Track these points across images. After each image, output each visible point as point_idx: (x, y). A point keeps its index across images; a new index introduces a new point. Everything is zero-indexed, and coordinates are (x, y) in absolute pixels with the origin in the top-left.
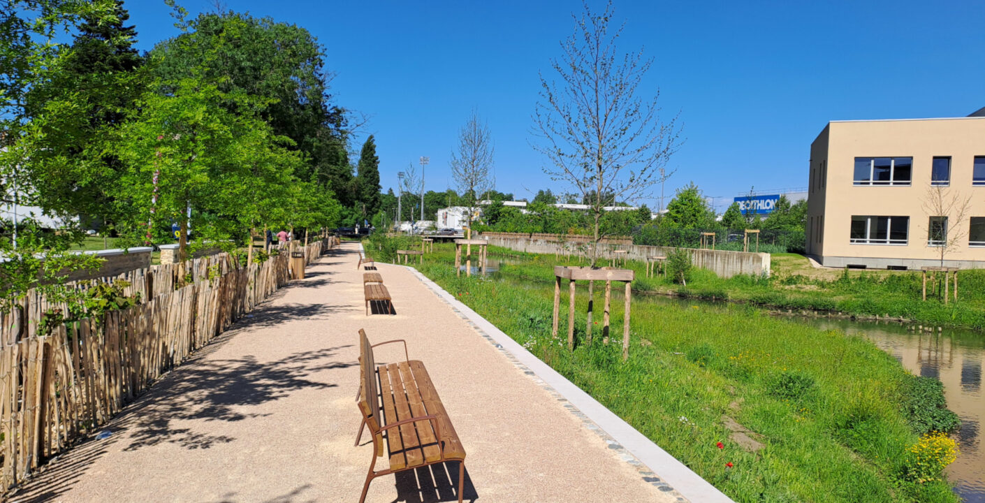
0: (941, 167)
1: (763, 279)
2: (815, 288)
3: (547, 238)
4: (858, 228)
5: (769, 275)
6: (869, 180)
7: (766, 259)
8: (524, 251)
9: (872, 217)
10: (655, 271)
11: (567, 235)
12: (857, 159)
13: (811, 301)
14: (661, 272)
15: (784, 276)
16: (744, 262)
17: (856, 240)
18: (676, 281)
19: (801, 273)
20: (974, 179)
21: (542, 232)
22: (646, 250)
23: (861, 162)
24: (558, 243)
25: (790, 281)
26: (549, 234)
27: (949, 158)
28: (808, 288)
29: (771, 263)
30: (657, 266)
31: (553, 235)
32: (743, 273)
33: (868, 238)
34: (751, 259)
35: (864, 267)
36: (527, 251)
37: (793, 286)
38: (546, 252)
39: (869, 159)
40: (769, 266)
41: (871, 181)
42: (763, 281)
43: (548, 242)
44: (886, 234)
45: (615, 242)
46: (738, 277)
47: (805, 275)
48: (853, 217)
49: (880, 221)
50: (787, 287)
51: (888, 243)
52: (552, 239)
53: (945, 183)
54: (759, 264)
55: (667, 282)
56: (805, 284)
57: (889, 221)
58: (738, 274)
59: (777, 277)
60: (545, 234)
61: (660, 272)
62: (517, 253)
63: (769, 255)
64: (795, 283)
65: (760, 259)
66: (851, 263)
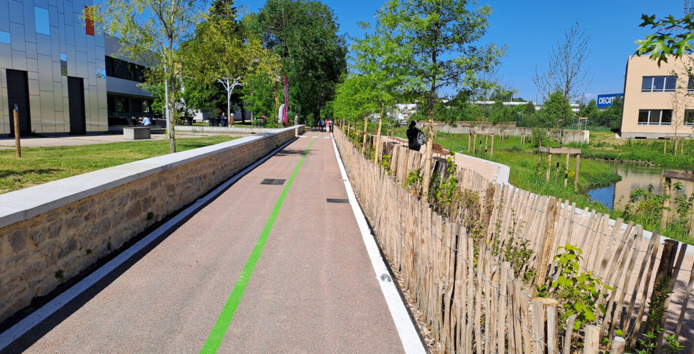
1: (585, 145)
2: (611, 149)
3: (464, 124)
4: (643, 116)
5: (588, 142)
6: (651, 89)
7: (587, 133)
8: (447, 132)
9: (651, 110)
10: (526, 141)
11: (476, 122)
12: (644, 77)
13: (604, 154)
14: (530, 142)
15: (596, 143)
16: (575, 135)
17: (642, 123)
18: (536, 146)
19: (606, 141)
21: (460, 120)
22: (523, 129)
23: (646, 79)
24: (470, 127)
25: (599, 145)
26: (464, 122)
28: (608, 149)
29: (590, 136)
30: (527, 138)
31: (467, 122)
32: (575, 142)
33: (648, 122)
34: (579, 134)
35: (645, 138)
36: (450, 132)
37: (600, 148)
38: (462, 133)
39: (651, 77)
40: (588, 138)
41: (652, 89)
42: (585, 146)
43: (464, 126)
44: (659, 119)
45: (504, 125)
46: (572, 143)
47: (608, 142)
48: (640, 110)
49: (655, 112)
50: (597, 149)
51: (660, 125)
52: (466, 124)
54: (583, 136)
55: (531, 147)
56: (607, 147)
57: (661, 112)
58: (572, 142)
59: (593, 143)
60: (461, 121)
61: (528, 142)
62: (443, 133)
63: (589, 131)
64: (601, 147)
65: (583, 134)
66: (638, 136)
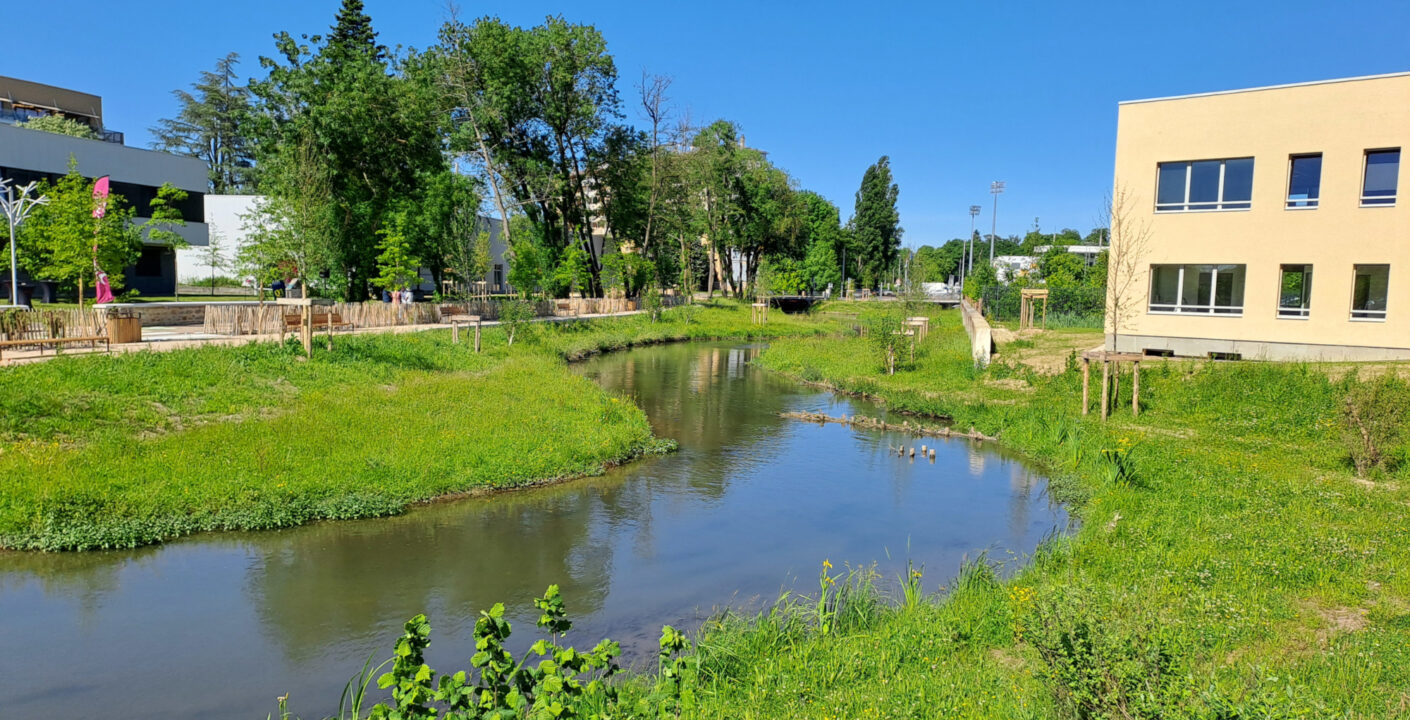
0: (1305, 174)
1: (980, 370)
2: (1021, 385)
4: (1164, 286)
5: (987, 362)
6: (1181, 201)
7: (983, 336)
9: (1186, 267)
12: (1163, 166)
17: (1158, 306)
20: (1366, 193)
23: (1169, 170)
25: (999, 372)
27: (1319, 155)
28: (1012, 384)
33: (1179, 304)
35: (1170, 354)
37: (999, 382)
39: (1182, 165)
40: (987, 348)
41: (1185, 202)
44: (1208, 296)
48: (1154, 266)
49: (1198, 274)
50: (991, 383)
51: (1212, 313)
53: (1310, 204)
56: (1016, 378)
57: (1215, 272)
64: (1005, 377)
66: (1150, 347)
